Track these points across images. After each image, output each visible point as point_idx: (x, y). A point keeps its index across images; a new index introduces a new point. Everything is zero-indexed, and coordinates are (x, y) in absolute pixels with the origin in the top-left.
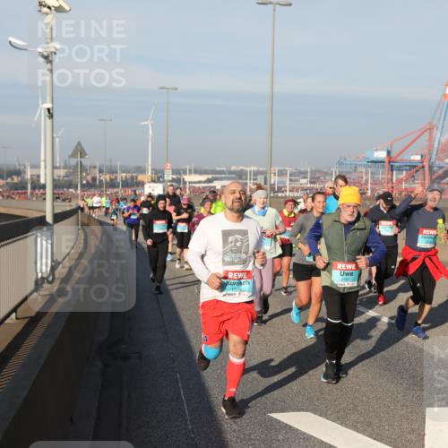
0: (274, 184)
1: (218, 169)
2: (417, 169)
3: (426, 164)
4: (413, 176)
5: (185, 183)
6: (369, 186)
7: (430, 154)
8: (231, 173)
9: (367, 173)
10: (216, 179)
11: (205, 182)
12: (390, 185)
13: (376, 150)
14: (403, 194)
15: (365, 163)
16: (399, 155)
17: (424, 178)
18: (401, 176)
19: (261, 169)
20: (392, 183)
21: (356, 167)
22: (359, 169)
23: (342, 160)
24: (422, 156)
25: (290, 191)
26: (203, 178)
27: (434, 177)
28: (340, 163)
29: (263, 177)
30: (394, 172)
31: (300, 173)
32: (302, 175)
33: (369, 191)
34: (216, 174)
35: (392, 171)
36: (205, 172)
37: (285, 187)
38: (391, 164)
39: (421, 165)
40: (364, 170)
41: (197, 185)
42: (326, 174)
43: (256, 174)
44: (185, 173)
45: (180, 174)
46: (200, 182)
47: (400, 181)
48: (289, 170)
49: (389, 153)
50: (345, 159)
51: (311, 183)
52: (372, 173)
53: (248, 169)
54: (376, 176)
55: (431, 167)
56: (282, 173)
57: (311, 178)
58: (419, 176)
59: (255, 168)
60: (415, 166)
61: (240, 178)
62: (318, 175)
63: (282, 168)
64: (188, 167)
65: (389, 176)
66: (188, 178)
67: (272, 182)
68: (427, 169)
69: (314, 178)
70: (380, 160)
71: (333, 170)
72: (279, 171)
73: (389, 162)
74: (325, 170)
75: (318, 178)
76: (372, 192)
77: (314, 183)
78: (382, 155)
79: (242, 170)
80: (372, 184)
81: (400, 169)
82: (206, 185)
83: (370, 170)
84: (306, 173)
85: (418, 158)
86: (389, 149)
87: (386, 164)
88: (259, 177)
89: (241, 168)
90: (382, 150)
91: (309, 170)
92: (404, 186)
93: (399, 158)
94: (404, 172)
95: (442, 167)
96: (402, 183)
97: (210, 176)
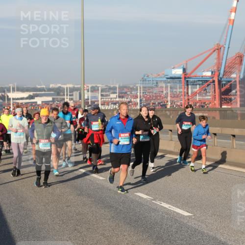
0: (88, 99)
1: (39, 87)
2: (208, 83)
3: (216, 79)
4: (206, 90)
5: (9, 99)
6: (169, 98)
7: (219, 70)
8: (50, 90)
9: (167, 87)
10: (37, 96)
11: (27, 98)
12: (186, 98)
13: (174, 68)
14: (198, 105)
15: (165, 79)
16: (193, 71)
17: (215, 91)
18: (195, 90)
19: (76, 86)
20: (188, 96)
21: (157, 83)
22: (160, 85)
23: (145, 78)
24: (212, 72)
25: (102, 105)
26: (26, 95)
27: (223, 90)
28: (144, 80)
29: (78, 93)
30: (190, 86)
31: (110, 88)
32: (112, 91)
33: (169, 103)
34: (37, 92)
35: (188, 85)
36: (27, 90)
37: (98, 101)
38: (186, 79)
39: (211, 80)
40: (164, 85)
41: (20, 101)
42: (132, 89)
43: (72, 90)
44: (9, 91)
45: (4, 92)
46: (22, 99)
47: (194, 94)
48: (100, 86)
49: (184, 70)
50: (148, 76)
51: (120, 97)
52: (171, 88)
53: (65, 86)
54: (174, 90)
55: (220, 82)
56: (94, 90)
57: (119, 93)
58: (210, 89)
59: (71, 86)
60: (207, 81)
61: (58, 94)
62: (125, 90)
63: (94, 85)
64: (11, 86)
65: (186, 90)
66: (11, 95)
67: (86, 97)
68: (216, 83)
69: (122, 93)
70: (177, 76)
71: (138, 85)
72: (92, 87)
73: (185, 78)
74: (131, 86)
75: (126, 93)
76: (171, 104)
77: (122, 97)
78: (179, 72)
79: (60, 87)
80: (171, 97)
81: (194, 84)
82: (28, 101)
83: (169, 85)
84: (115, 88)
85: (209, 74)
86: (185, 67)
87: (182, 80)
88: (74, 93)
89: (59, 85)
90: (178, 67)
91: (117, 86)
92: (198, 98)
93: (193, 75)
94: (198, 86)
95: (229, 82)
96: (196, 95)
97: (31, 93)
